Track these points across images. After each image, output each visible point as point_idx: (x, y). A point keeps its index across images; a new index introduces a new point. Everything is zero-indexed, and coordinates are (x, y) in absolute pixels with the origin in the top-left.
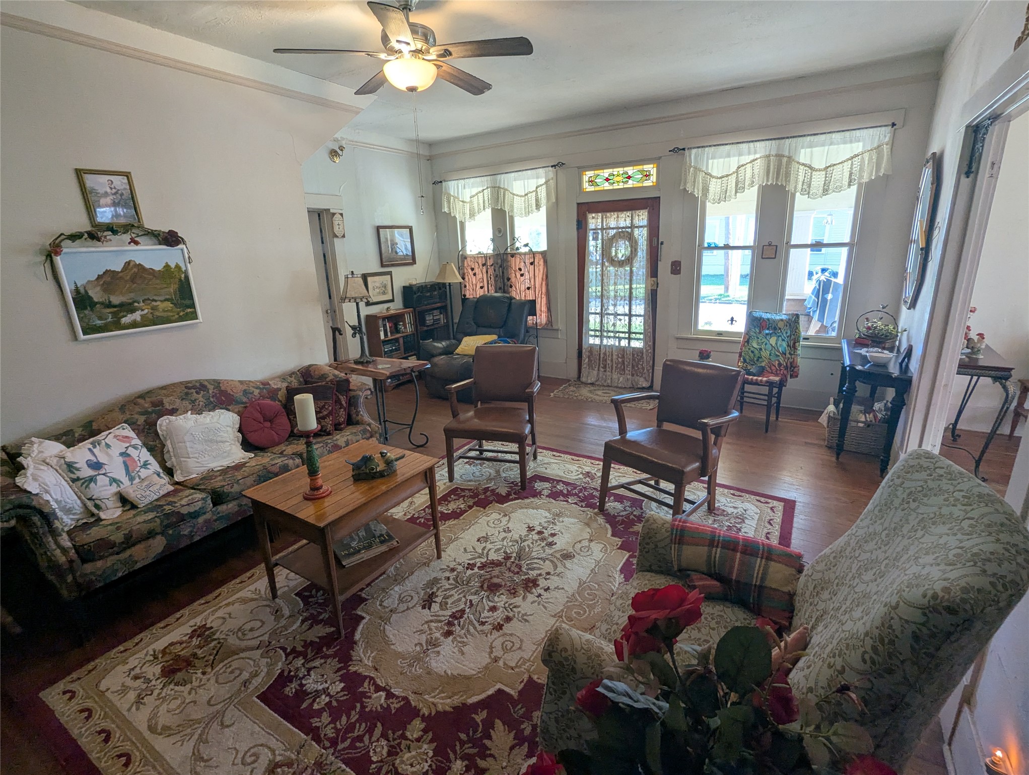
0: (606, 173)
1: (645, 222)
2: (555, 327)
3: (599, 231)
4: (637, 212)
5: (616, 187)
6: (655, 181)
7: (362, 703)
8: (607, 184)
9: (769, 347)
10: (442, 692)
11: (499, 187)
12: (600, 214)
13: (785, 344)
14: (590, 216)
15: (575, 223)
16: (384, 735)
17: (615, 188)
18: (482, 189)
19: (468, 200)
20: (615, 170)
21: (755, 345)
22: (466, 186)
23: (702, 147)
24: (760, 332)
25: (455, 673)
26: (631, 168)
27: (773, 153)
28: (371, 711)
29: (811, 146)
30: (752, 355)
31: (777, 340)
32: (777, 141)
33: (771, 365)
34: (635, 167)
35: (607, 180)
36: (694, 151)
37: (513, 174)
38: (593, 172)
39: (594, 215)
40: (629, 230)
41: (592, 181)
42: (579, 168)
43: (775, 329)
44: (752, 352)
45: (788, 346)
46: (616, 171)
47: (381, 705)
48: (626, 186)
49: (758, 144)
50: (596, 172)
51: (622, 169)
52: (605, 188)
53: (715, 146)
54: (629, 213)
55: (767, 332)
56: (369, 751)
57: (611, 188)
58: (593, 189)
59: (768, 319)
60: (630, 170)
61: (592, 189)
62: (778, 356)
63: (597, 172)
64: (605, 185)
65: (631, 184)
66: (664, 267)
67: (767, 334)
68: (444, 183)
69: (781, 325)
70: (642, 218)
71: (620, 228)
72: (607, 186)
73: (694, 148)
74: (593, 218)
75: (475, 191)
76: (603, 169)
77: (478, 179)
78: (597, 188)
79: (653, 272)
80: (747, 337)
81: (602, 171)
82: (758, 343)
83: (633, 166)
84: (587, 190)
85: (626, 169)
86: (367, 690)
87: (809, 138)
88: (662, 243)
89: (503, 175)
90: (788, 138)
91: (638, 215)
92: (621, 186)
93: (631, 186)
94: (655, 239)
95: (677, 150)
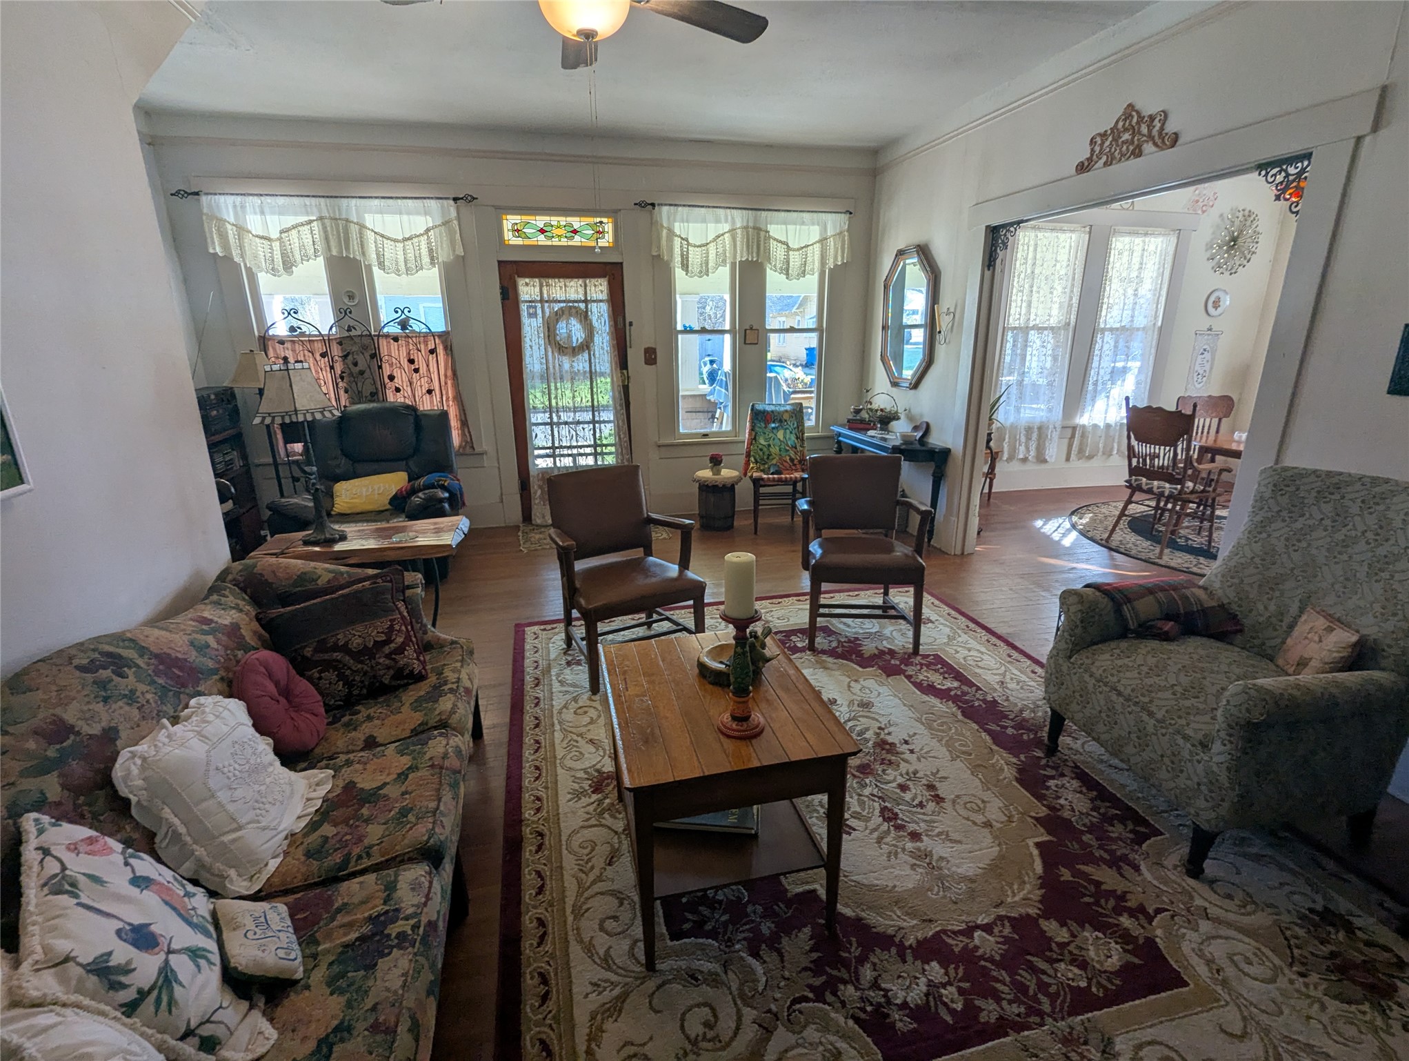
0: (541, 221)
1: (604, 296)
2: (478, 450)
3: (539, 305)
4: (593, 281)
5: (555, 242)
6: (611, 240)
7: (982, 958)
8: (542, 237)
9: (777, 441)
10: (1011, 885)
11: (347, 220)
12: (537, 280)
13: (793, 437)
14: (521, 282)
15: (497, 291)
16: (1051, 961)
17: (554, 244)
18: (306, 218)
19: (274, 235)
20: (552, 218)
21: (762, 441)
22: (266, 210)
23: (676, 205)
24: (766, 427)
25: (988, 862)
26: (578, 219)
27: (751, 224)
28: (1001, 955)
29: (785, 223)
30: (761, 453)
31: (785, 433)
32: (754, 212)
33: (782, 460)
34: (582, 219)
35: (542, 231)
36: (665, 209)
37: (376, 202)
38: (519, 217)
39: (527, 280)
40: (582, 306)
41: (518, 231)
42: (497, 208)
43: (781, 421)
44: (761, 450)
45: (797, 438)
46: (554, 220)
47: (998, 943)
48: (570, 243)
49: (735, 212)
50: (523, 217)
51: (564, 219)
52: (540, 243)
53: (689, 206)
54: (581, 281)
55: (773, 425)
56: (1069, 985)
57: (549, 243)
58: (521, 243)
59: (772, 412)
60: (576, 222)
61: (519, 241)
62: (788, 451)
63: (525, 218)
64: (539, 238)
65: (577, 241)
66: (635, 356)
67: (773, 428)
68: (204, 199)
69: (786, 416)
70: (599, 289)
71: (570, 301)
72: (542, 240)
73: (666, 205)
74: (527, 284)
75: (290, 220)
76: (535, 215)
77: (296, 200)
78: (527, 242)
79: (622, 361)
80: (754, 433)
81: (533, 218)
82: (766, 440)
83: (580, 216)
84: (511, 243)
85: (569, 219)
86: (961, 945)
87: (783, 213)
88: (631, 324)
89: (354, 201)
90: (764, 210)
91: (595, 286)
92: (564, 242)
93: (579, 244)
94: (620, 319)
95: (642, 205)
